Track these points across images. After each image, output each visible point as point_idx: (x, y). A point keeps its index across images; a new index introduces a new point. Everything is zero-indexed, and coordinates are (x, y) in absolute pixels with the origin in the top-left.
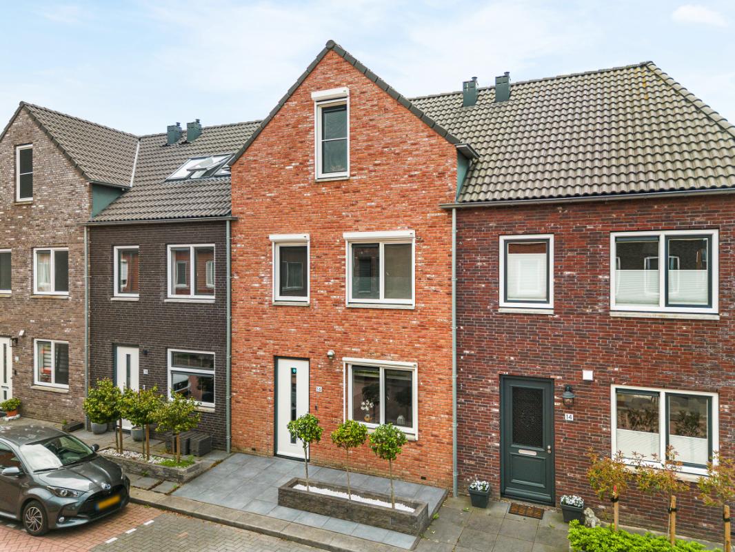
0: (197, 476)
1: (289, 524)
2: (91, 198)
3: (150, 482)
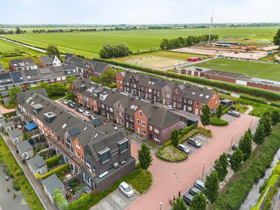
0: (132, 134)
1: (136, 139)
2: (124, 110)
3: (129, 134)
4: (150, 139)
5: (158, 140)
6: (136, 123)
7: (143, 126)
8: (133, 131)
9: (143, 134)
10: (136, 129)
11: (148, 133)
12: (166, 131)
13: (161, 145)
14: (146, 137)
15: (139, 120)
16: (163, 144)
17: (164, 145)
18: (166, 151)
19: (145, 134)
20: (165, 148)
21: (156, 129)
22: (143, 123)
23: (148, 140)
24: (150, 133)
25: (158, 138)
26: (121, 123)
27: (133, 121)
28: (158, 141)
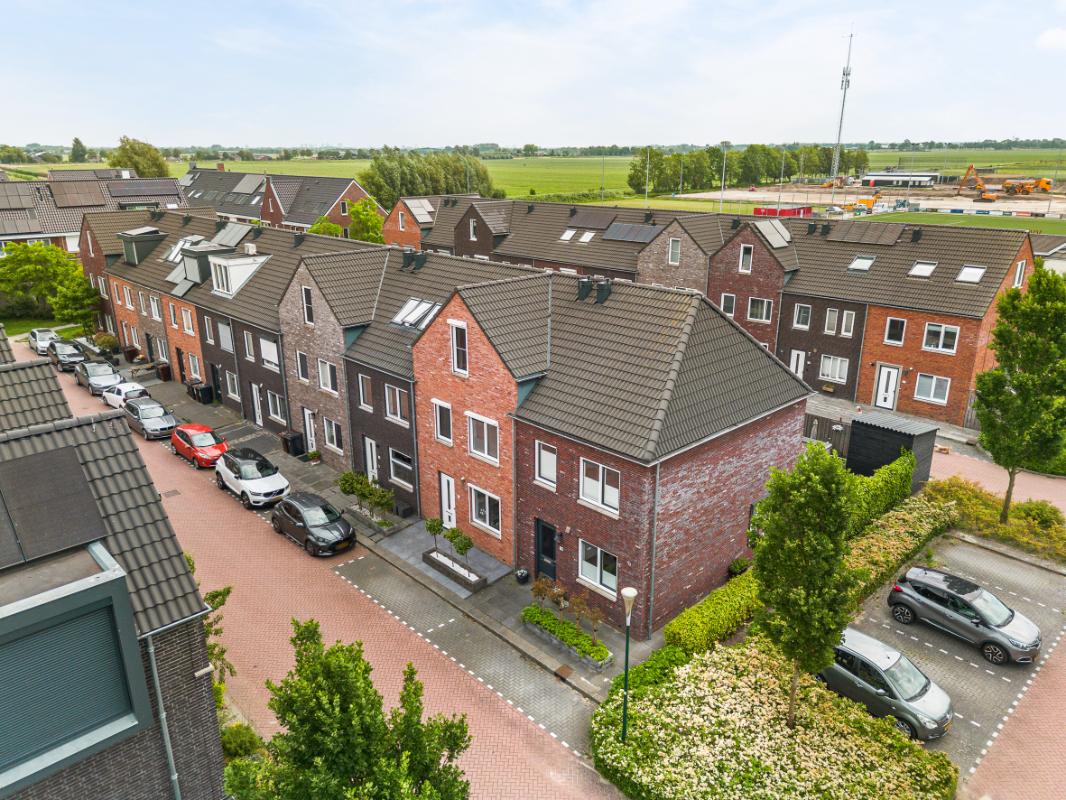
0: (394, 533)
1: (420, 573)
2: (345, 337)
3: (370, 532)
4: (540, 567)
5: (611, 580)
6: (430, 442)
7: (484, 456)
8: (407, 507)
9: (485, 526)
10: (428, 486)
11: (518, 519)
12: (687, 495)
13: (645, 637)
14: (510, 554)
15: (447, 405)
16: (658, 626)
17: (674, 640)
18: (700, 700)
19: (497, 533)
20: (681, 672)
21: (592, 473)
22: (478, 425)
23: (523, 580)
24: (537, 521)
25: (609, 564)
26: (333, 447)
27: (406, 424)
28: (612, 596)
